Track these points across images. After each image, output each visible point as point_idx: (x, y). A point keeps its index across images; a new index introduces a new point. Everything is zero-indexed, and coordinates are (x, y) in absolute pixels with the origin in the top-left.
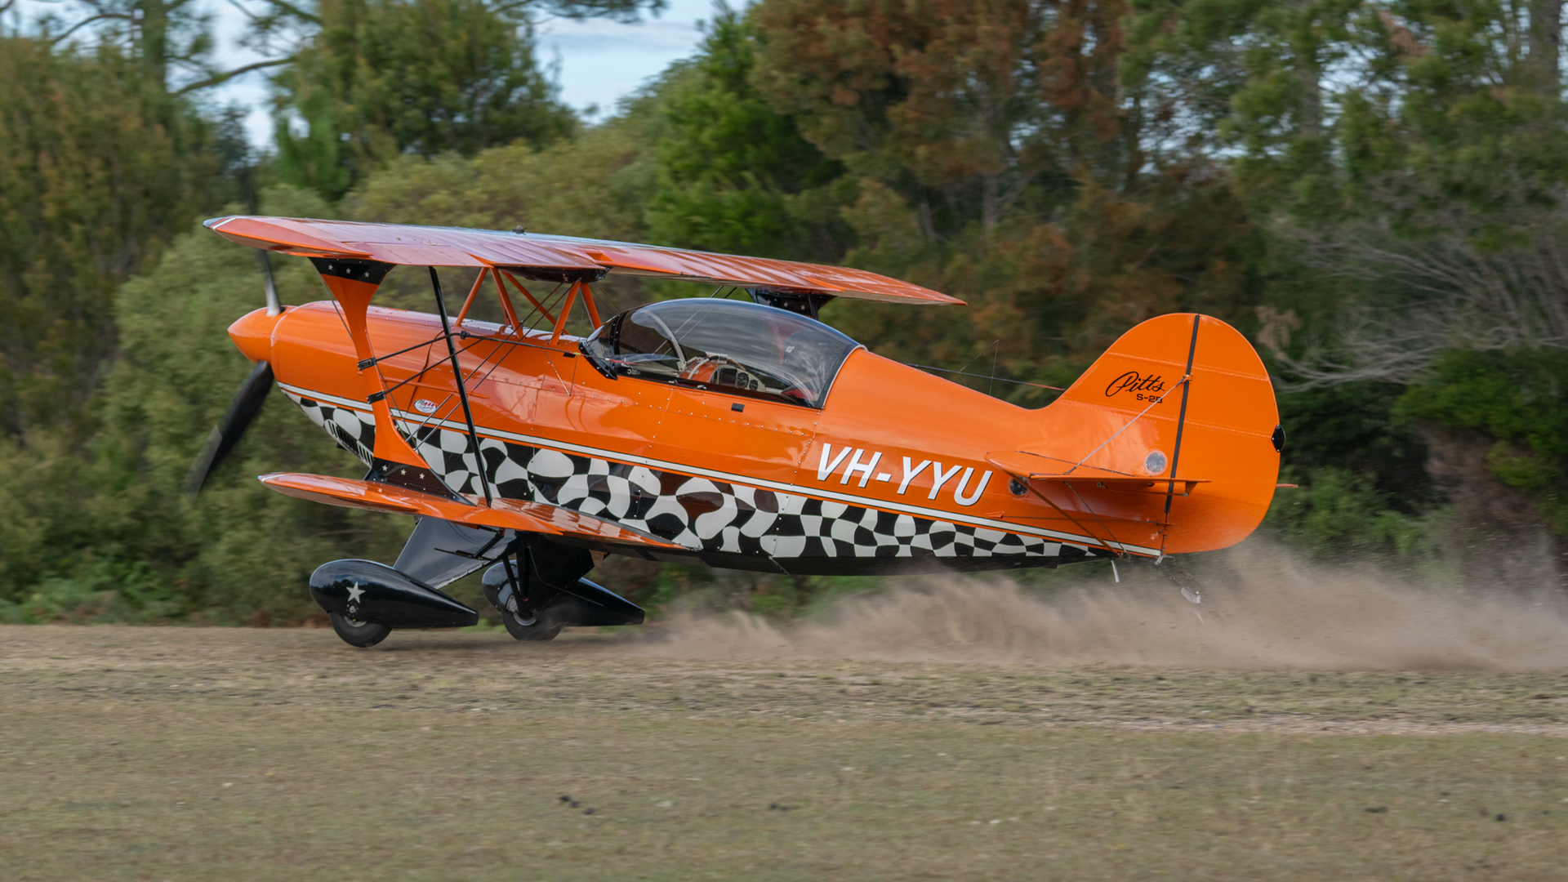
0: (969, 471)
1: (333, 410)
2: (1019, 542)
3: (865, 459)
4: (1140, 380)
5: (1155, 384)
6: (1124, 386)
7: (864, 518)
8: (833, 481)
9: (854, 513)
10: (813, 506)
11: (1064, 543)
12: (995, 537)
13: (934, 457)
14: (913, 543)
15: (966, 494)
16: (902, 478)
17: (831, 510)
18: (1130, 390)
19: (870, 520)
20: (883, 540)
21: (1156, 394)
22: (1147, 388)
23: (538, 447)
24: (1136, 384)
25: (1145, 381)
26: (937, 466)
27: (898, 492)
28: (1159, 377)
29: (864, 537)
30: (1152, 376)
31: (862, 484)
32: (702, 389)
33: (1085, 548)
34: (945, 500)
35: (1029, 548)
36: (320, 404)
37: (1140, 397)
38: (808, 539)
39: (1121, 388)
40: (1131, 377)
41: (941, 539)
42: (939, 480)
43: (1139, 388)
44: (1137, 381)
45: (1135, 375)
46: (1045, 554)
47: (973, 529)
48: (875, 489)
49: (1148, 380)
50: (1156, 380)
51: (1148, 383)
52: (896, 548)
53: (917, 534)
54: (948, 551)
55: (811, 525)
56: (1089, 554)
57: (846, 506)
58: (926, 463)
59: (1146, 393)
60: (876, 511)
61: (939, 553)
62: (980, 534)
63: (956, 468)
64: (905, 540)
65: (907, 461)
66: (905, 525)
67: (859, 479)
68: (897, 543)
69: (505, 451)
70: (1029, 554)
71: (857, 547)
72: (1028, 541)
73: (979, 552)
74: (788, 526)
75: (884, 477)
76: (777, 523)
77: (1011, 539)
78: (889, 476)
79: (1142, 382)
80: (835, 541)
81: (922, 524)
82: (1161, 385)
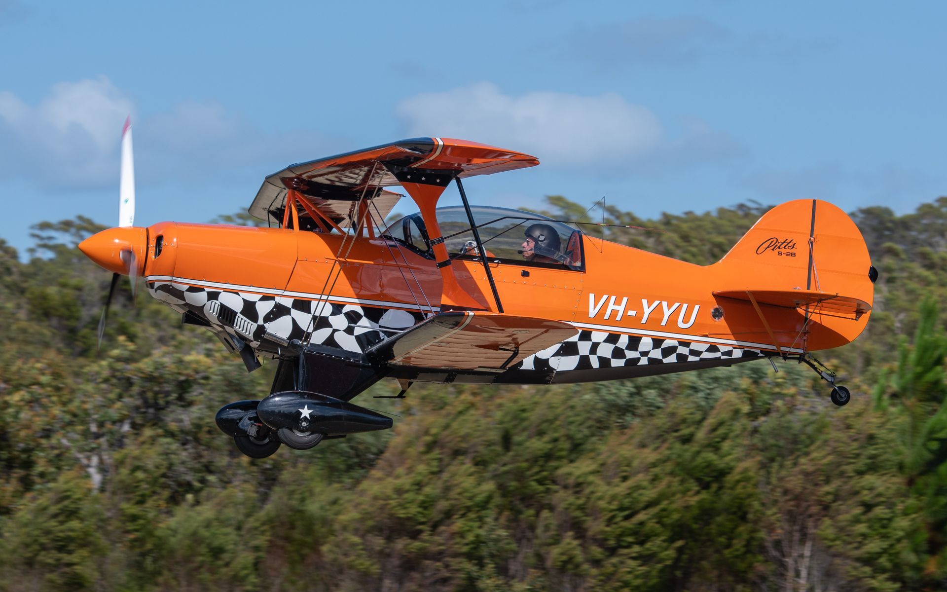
0: (685, 306)
1: (220, 293)
2: (717, 350)
3: (618, 302)
4: (779, 243)
5: (789, 244)
6: (768, 247)
7: (620, 341)
8: (599, 318)
9: (613, 338)
10: (586, 335)
11: (745, 349)
12: (702, 347)
13: (662, 299)
14: (650, 355)
15: (685, 321)
16: (643, 313)
17: (598, 337)
18: (773, 250)
19: (623, 341)
20: (630, 354)
21: (791, 251)
22: (784, 247)
23: (386, 308)
24: (777, 245)
25: (782, 243)
26: (665, 304)
27: (642, 322)
28: (792, 240)
29: (618, 353)
30: (787, 240)
31: (618, 318)
32: (498, 263)
33: (758, 351)
34: (672, 325)
35: (724, 354)
36: (207, 290)
37: (780, 254)
38: (581, 357)
39: (766, 248)
40: (773, 241)
41: (667, 352)
42: (667, 313)
43: (779, 248)
44: (777, 243)
45: (775, 240)
46: (733, 357)
47: (690, 343)
48: (627, 321)
49: (784, 242)
50: (790, 242)
51: (785, 244)
52: (638, 360)
53: (653, 348)
54: (672, 359)
55: (584, 348)
56: (760, 355)
57: (607, 334)
58: (657, 303)
59: (784, 251)
60: (627, 336)
61: (665, 361)
62: (693, 346)
63: (677, 305)
64: (644, 354)
65: (645, 302)
66: (646, 344)
67: (616, 316)
68: (640, 356)
69: (361, 312)
70: (723, 357)
71: (612, 360)
72: (723, 349)
73: (691, 358)
74: (569, 349)
75: (632, 313)
76: (561, 348)
77: (713, 348)
78: (635, 312)
79: (780, 244)
80: (599, 358)
81: (657, 342)
82: (794, 245)
